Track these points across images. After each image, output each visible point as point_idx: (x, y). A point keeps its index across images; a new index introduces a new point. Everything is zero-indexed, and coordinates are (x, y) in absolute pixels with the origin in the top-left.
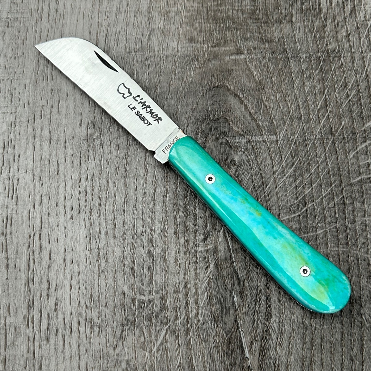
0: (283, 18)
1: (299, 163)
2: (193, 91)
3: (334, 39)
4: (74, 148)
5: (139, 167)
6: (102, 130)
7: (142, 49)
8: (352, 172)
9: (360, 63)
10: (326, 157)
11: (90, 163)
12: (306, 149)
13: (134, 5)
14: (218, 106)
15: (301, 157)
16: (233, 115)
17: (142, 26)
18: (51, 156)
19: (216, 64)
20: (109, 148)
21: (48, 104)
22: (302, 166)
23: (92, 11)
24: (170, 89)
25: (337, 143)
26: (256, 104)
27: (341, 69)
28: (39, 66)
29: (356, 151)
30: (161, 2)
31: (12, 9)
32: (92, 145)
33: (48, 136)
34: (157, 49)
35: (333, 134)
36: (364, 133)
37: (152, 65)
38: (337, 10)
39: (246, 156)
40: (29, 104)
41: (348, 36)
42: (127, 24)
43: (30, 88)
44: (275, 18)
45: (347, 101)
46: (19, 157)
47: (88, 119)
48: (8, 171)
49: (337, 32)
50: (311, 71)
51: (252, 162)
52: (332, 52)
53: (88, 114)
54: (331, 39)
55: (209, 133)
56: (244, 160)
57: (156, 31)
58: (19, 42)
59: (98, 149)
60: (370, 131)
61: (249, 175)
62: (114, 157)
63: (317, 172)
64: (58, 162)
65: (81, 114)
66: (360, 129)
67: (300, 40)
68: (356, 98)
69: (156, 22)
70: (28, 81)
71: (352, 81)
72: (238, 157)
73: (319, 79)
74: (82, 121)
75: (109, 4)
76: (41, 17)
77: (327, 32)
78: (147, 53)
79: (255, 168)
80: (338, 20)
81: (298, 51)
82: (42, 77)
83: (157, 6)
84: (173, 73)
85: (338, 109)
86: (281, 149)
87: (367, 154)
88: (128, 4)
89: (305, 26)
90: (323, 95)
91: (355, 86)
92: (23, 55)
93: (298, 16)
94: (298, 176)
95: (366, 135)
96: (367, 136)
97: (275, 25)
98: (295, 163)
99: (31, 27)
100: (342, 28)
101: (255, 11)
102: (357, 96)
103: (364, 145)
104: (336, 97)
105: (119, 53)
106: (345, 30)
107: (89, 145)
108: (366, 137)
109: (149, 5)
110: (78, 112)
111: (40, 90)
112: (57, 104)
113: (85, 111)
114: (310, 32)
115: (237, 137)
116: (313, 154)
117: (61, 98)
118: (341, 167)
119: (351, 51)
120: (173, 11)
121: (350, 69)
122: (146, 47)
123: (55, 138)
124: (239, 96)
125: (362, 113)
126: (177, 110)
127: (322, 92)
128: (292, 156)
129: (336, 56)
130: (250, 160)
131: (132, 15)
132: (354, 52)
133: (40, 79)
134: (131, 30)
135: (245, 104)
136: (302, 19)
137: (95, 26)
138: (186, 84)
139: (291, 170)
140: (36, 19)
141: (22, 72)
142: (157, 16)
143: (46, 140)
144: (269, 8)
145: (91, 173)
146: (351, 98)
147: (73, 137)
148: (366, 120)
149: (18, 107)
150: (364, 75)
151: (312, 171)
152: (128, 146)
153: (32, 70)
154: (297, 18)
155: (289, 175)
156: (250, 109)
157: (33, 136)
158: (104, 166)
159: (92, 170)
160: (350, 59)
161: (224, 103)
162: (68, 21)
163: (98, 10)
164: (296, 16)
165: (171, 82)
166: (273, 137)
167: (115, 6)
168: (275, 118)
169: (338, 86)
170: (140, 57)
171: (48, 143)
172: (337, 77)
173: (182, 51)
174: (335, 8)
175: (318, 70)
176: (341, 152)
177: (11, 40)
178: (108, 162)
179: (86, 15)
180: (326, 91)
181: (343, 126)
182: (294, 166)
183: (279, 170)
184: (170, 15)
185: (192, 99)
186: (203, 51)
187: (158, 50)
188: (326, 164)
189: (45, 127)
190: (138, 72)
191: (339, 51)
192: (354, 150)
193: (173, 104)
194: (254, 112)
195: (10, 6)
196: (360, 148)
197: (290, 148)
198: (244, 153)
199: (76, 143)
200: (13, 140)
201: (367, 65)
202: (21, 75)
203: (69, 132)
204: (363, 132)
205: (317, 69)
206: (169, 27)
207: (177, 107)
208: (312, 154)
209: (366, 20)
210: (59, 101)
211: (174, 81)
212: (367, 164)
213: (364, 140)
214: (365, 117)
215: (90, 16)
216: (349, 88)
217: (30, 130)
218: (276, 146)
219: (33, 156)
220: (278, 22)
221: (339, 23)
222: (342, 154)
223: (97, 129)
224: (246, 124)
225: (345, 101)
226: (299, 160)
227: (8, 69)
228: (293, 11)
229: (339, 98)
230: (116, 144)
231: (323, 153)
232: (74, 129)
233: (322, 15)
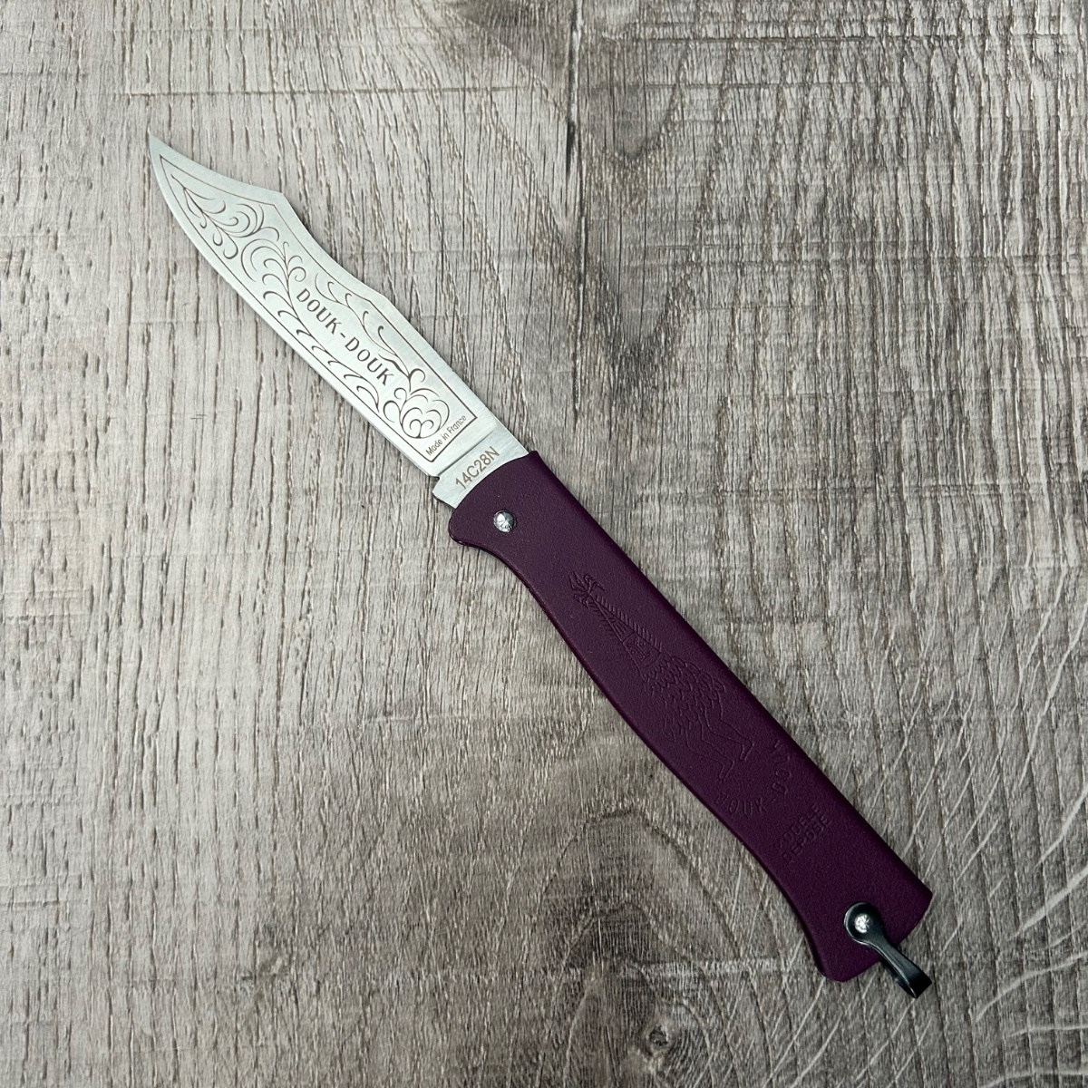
0: (800, 604)
1: (836, 1038)
2: (548, 828)
3: (944, 669)
4: (219, 1004)
5: (397, 1058)
6: (295, 949)
7: (407, 706)
8: (980, 1062)
9: (1014, 739)
10: (911, 1020)
11: (262, 1046)
12: (857, 998)
13: (383, 570)
14: (616, 872)
15: (844, 1020)
16: (658, 899)
17: (407, 637)
18: (157, 1030)
19: (613, 747)
20: (315, 1003)
21: (146, 877)
22: (844, 1047)
23: (264, 592)
24: (482, 823)
25: (942, 978)
26: (722, 867)
27: (961, 758)
28: (117, 765)
29: (994, 1002)
30: (459, 560)
31: (37, 590)
32: (266, 995)
33: (147, 971)
34: (447, 705)
35: (932, 953)
36: (1017, 949)
37: (433, 752)
38: (955, 578)
39: (694, 1018)
40: (92, 878)
41: (982, 659)
42: (363, 630)
43: (94, 831)
44: (777, 607)
45: (974, 855)
46: (69, 1032)
47: (255, 917)
48: (41, 1075)
49: (951, 646)
50: (877, 767)
51: (710, 1036)
52: (936, 708)
53: (255, 903)
54: (936, 669)
55: (591, 954)
56: (686, 1031)
57: (445, 652)
58: (61, 689)
59: (284, 1005)
60: (1033, 942)
61: (701, 1075)
62: (329, 1028)
63: (886, 1062)
64: (175, 1045)
65: (237, 903)
66: (1006, 937)
67: (848, 671)
68: (998, 847)
69: (445, 623)
70: (88, 810)
71: (990, 796)
72: (671, 1023)
73: (897, 789)
74: (240, 923)
75: (313, 569)
76: (120, 611)
77: (925, 646)
78: (419, 715)
79: (716, 1055)
80: (956, 610)
81: (842, 706)
82: (127, 797)
83: (449, 572)
84: (491, 775)
85: (948, 878)
86: (789, 998)
87: (1022, 1010)
88: (366, 568)
89: (862, 628)
90: (908, 839)
91: (997, 810)
92: (71, 732)
93: (842, 598)
94: (833, 1076)
95: (1021, 954)
96: (1024, 958)
97: (777, 627)
98: (826, 1037)
99: (93, 646)
100: (967, 633)
101: (722, 584)
102: (1002, 839)
103: (1015, 984)
104: (944, 844)
105: (342, 720)
106: (974, 640)
107: (260, 996)
108: (1022, 961)
109: (424, 572)
110: (227, 900)
111: (121, 835)
112: (170, 876)
113: (246, 895)
114: (876, 646)
115: (668, 965)
116: (875, 1012)
117: (180, 857)
118: (951, 1049)
119: (990, 705)
120: (491, 589)
121: (985, 758)
122: (417, 700)
123: (166, 977)
124: (674, 842)
125: (1013, 890)
126: (503, 885)
127: (906, 829)
128: (818, 1018)
129: (948, 721)
130: (705, 1032)
131: (378, 602)
132: (1000, 708)
133: (122, 801)
134: (374, 647)
135: (691, 865)
136: (856, 607)
137: (272, 639)
138: (528, 807)
139: (816, 1058)
140: (104, 621)
141: (71, 784)
142: (447, 606)
143: (141, 981)
144: (762, 575)
145: (266, 1076)
146: (986, 846)
147: (216, 973)
148: (1024, 910)
149: (63, 886)
150: (1024, 775)
151: (873, 1061)
152: (367, 994)
153: (98, 775)
154: (839, 606)
155: (809, 1073)
156: (706, 880)
157: (106, 971)
158: (300, 1055)
159: (268, 1066)
160: (987, 729)
161: (634, 864)
162: (197, 624)
163: (279, 588)
164: (840, 599)
165: (485, 801)
166: (767, 963)
167: (329, 575)
168: (773, 907)
169: (950, 810)
170: (401, 729)
171: (147, 991)
172: (950, 784)
173: (518, 709)
174: (949, 572)
175: (896, 762)
176: (953, 1005)
177: (37, 685)
178: (312, 1043)
179: (247, 604)
180: (916, 827)
181: (961, 929)
182: (824, 1048)
183: (782, 1060)
184: (484, 599)
185: (545, 853)
186: (576, 705)
187: (450, 706)
188: (909, 1040)
189: (138, 944)
190: (394, 772)
191: (956, 706)
192: (989, 1000)
193: (489, 868)
194: (716, 889)
195: (30, 579)
196: (1005, 992)
197: (812, 994)
198: (688, 1011)
199: (223, 989)
200: (50, 984)
201: (1032, 747)
202: (68, 791)
203: (205, 957)
204: (1014, 946)
205: (893, 761)
206: (480, 638)
207: (503, 878)
208: (872, 1012)
209: (1035, 610)
210: (175, 868)
211: (494, 798)
212: (1021, 1039)
213: (1017, 971)
214: (1023, 903)
215: (258, 606)
216: (980, 816)
217: (99, 954)
218: (776, 989)
219: (107, 1028)
220: (787, 617)
221: (961, 620)
222: (954, 1011)
223: (280, 949)
224: (693, 926)
225: (967, 853)
226: (839, 1030)
227: (32, 773)
228: (829, 583)
229: (952, 846)
230: (333, 992)
231: (904, 1008)
232: (218, 947)
233: (913, 595)
